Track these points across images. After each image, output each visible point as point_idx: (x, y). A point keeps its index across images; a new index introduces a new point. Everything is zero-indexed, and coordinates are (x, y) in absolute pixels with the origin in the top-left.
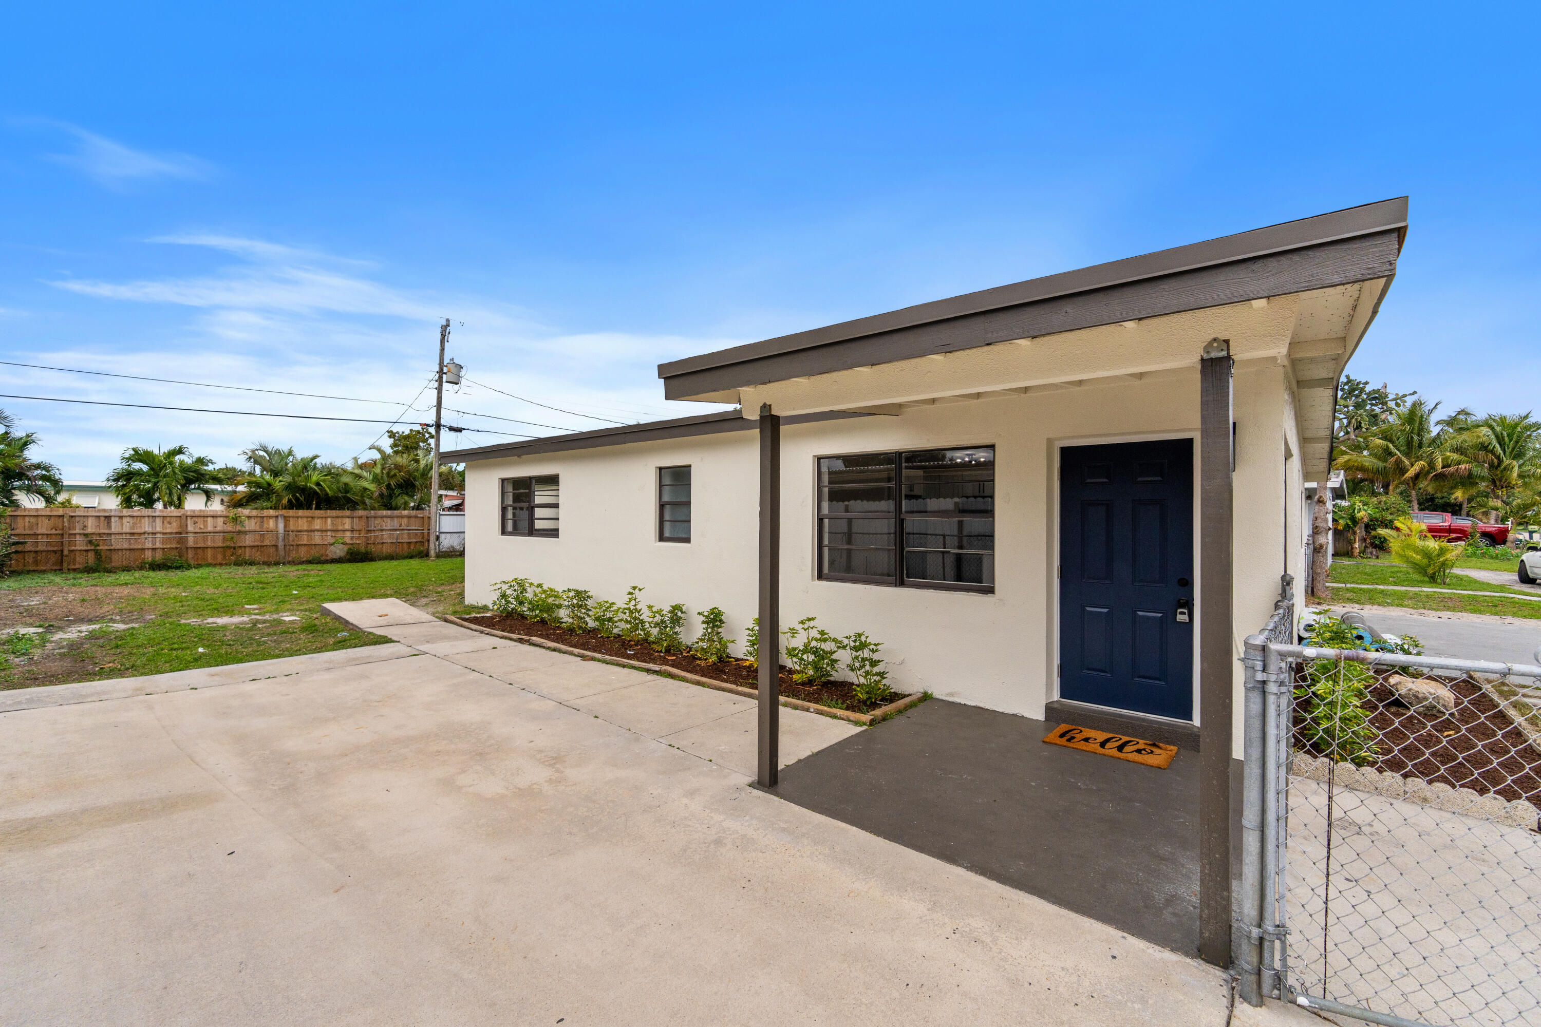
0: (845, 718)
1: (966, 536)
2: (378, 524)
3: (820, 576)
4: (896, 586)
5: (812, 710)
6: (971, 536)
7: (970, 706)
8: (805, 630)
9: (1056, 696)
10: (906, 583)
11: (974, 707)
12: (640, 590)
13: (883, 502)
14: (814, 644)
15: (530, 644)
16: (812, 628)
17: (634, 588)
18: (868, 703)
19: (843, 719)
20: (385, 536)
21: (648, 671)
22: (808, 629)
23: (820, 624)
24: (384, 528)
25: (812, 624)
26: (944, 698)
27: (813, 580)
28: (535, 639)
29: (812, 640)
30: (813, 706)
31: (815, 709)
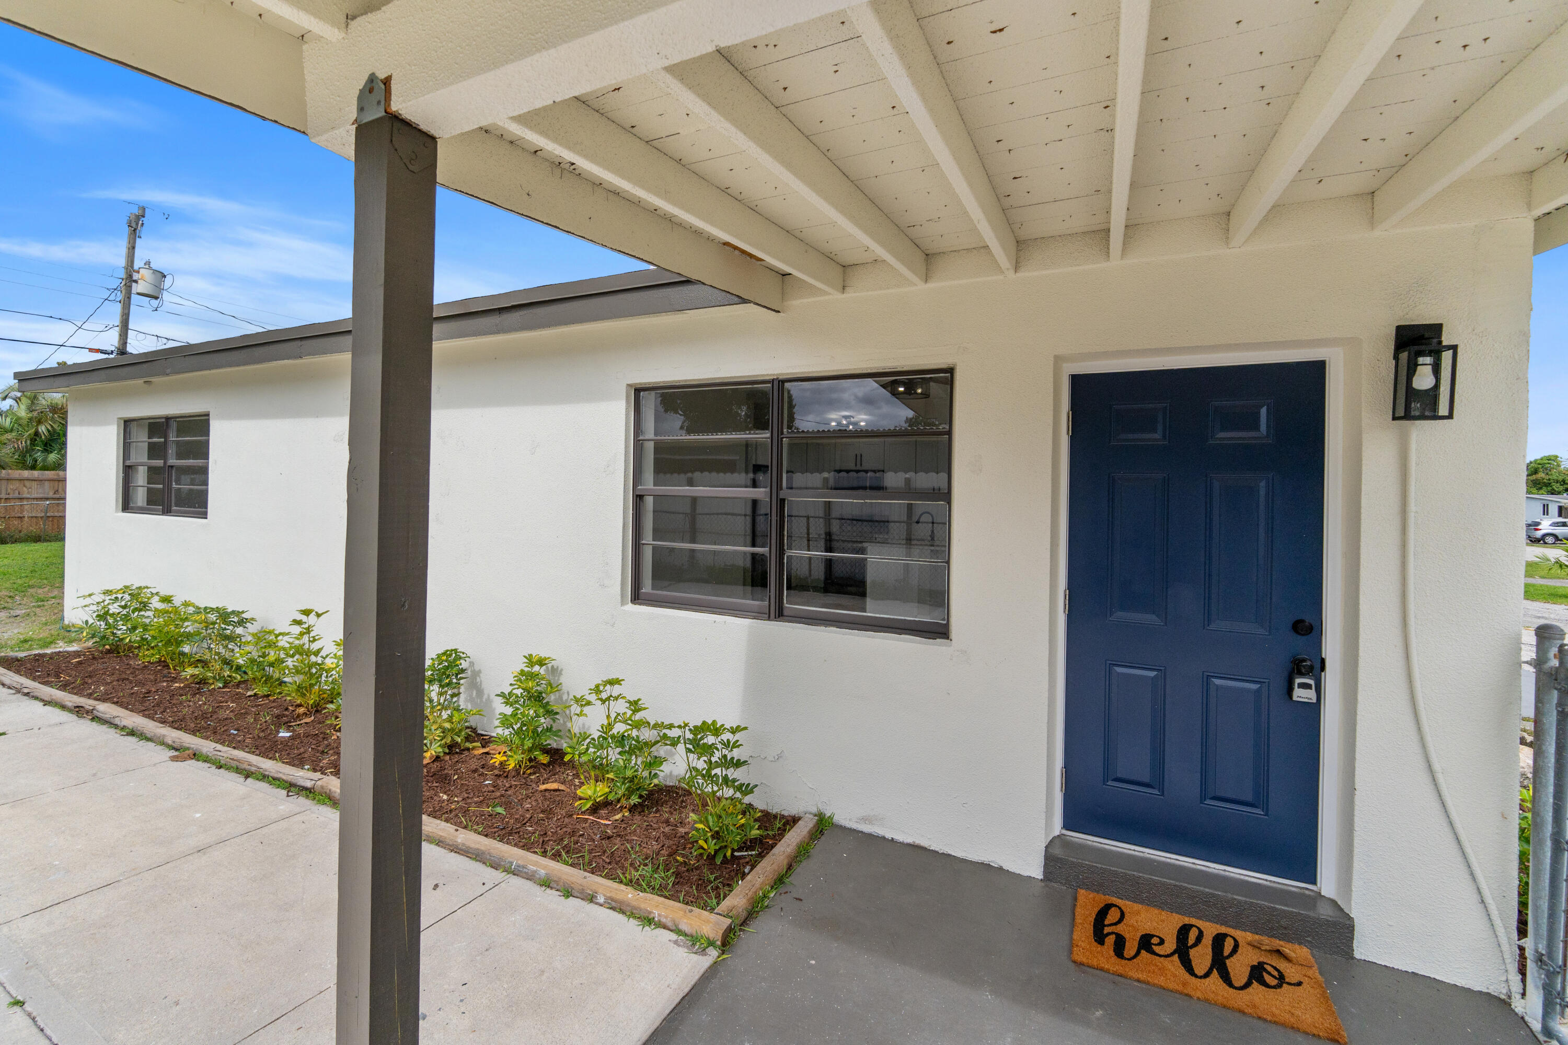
0: (670, 924)
1: (834, 519)
2: (14, 490)
3: (637, 597)
4: (769, 619)
5: (601, 900)
6: (842, 519)
7: (902, 844)
8: (603, 701)
9: (1057, 828)
10: (785, 613)
11: (909, 845)
12: (318, 615)
13: (736, 475)
14: (619, 728)
15: (93, 719)
16: (616, 698)
17: (307, 612)
18: (718, 861)
19: (665, 927)
20: (26, 507)
21: (291, 787)
22: (608, 699)
23: (628, 691)
24: (25, 495)
25: (616, 690)
26: (854, 826)
27: (623, 603)
28: (106, 709)
29: (615, 721)
30: (603, 885)
31: (607, 898)
